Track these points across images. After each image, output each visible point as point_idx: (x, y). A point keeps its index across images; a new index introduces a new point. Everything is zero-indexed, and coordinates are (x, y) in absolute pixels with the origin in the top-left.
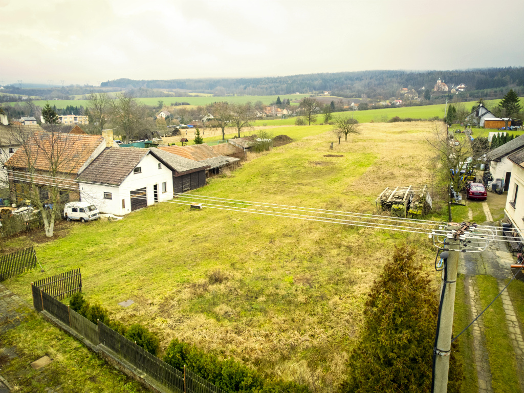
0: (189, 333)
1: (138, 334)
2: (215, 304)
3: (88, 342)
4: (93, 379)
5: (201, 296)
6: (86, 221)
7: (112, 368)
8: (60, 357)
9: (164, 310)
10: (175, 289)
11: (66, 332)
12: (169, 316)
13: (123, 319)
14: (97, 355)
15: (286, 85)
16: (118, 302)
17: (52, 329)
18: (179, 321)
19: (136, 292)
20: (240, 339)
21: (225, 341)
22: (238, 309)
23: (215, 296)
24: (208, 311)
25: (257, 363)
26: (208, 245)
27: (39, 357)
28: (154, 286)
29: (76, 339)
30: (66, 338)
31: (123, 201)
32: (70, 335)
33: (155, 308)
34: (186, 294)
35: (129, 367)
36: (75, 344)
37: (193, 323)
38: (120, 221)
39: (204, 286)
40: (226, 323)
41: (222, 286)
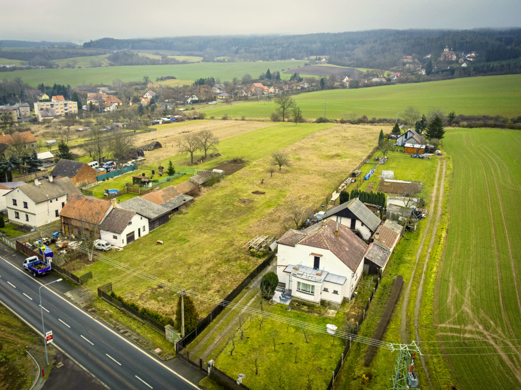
0: (148, 306)
1: (133, 305)
2: (158, 296)
3: (118, 307)
4: (121, 317)
5: (154, 293)
6: (105, 251)
7: (126, 315)
8: (111, 311)
9: (141, 298)
10: (145, 290)
11: (111, 304)
12: (143, 300)
13: (127, 301)
14: (121, 311)
15: (281, 49)
16: (125, 294)
17: (106, 303)
18: (146, 302)
19: (131, 291)
20: (164, 308)
21: (159, 308)
22: (166, 298)
23: (159, 293)
24: (155, 299)
25: (166, 314)
26: (161, 269)
27: (105, 311)
28: (137, 288)
29: (114, 306)
30: (111, 306)
31: (123, 240)
32: (112, 305)
33: (138, 297)
34: (149, 292)
35: (131, 314)
36: (114, 308)
37: (150, 303)
38: (121, 251)
39: (156, 289)
40: (161, 303)
41: (162, 290)
